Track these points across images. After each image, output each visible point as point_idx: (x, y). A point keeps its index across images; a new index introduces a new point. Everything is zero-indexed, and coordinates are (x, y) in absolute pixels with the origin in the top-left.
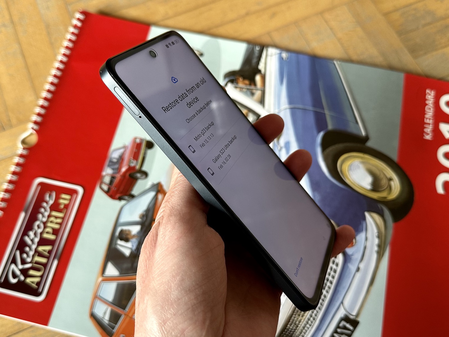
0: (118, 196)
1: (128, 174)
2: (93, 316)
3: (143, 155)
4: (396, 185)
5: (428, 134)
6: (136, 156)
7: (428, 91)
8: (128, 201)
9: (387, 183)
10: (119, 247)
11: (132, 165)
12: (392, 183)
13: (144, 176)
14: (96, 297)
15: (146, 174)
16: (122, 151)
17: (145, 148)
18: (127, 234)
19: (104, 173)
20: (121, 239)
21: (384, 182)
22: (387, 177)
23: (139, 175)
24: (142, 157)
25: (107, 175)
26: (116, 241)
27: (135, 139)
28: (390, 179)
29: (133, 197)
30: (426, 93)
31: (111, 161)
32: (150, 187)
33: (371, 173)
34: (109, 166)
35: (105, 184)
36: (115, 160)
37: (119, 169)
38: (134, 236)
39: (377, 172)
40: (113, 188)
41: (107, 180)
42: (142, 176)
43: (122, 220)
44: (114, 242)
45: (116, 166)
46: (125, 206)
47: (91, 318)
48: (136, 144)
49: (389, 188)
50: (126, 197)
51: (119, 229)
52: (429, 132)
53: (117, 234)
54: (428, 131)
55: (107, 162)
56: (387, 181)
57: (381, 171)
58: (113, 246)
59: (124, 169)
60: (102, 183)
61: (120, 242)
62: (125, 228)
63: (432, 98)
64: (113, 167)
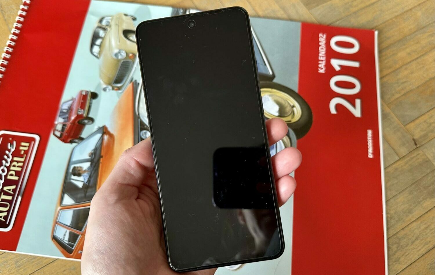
0: (69, 140)
1: (77, 122)
2: (54, 238)
3: (89, 104)
4: (298, 111)
5: (322, 69)
6: (82, 106)
7: (320, 35)
8: (79, 143)
9: (291, 109)
10: (72, 181)
11: (80, 113)
12: (295, 109)
13: (91, 122)
14: (56, 223)
15: (92, 120)
16: (71, 102)
17: (90, 99)
18: (79, 170)
19: (56, 123)
20: (74, 175)
21: (288, 109)
22: (291, 105)
23: (86, 121)
24: (88, 106)
25: (59, 123)
26: (70, 176)
27: (82, 91)
28: (293, 107)
29: (82, 139)
30: (320, 36)
31: (62, 112)
32: (97, 130)
33: (278, 103)
34: (60, 116)
35: (58, 131)
36: (65, 111)
37: (69, 118)
38: (85, 171)
39: (283, 102)
40: (65, 134)
41: (59, 127)
42: (89, 122)
43: (74, 159)
44: (68, 178)
45: (67, 116)
46: (76, 147)
47: (52, 240)
48: (82, 96)
49: (292, 114)
50: (77, 141)
51: (72, 167)
52: (323, 67)
53: (71, 171)
54: (321, 66)
55: (59, 113)
56: (291, 107)
57: (286, 101)
58: (68, 181)
59: (73, 118)
60: (55, 130)
61: (73, 177)
62: (77, 165)
63: (324, 40)
64: (63, 117)
